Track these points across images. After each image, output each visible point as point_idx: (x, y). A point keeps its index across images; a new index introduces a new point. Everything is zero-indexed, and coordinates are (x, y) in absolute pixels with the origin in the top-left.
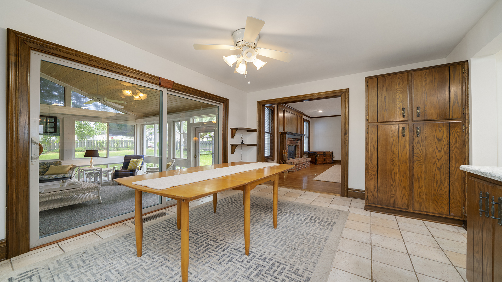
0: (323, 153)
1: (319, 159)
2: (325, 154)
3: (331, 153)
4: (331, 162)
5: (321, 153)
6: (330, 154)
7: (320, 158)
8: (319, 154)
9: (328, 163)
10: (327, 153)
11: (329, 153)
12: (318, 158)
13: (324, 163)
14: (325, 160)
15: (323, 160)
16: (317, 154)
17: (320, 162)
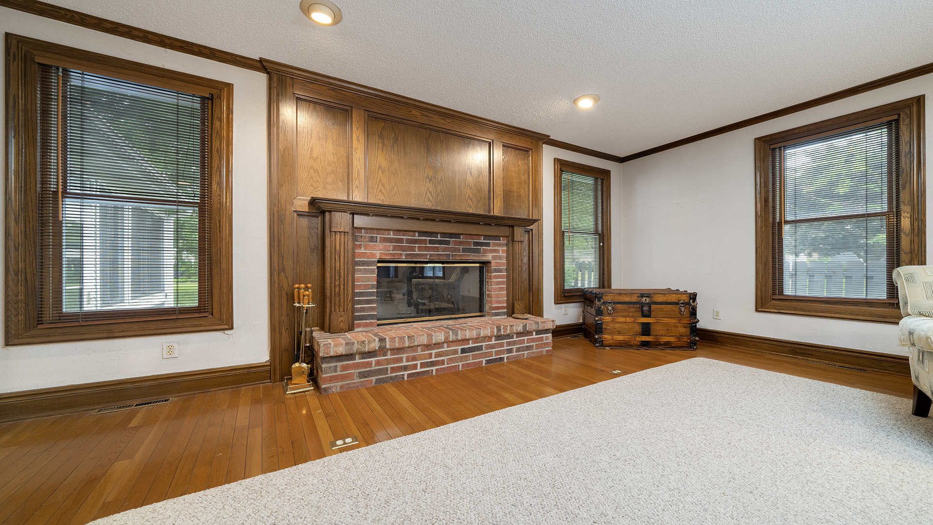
0: (634, 299)
1: (613, 321)
2: (649, 305)
3: (685, 298)
4: (685, 339)
5: (627, 299)
6: (677, 304)
7: (622, 320)
8: (615, 303)
9: (668, 345)
10: (660, 298)
11: (673, 298)
12: (607, 319)
13: (645, 344)
14: (646, 329)
15: (638, 329)
16: (604, 303)
17: (620, 338)
